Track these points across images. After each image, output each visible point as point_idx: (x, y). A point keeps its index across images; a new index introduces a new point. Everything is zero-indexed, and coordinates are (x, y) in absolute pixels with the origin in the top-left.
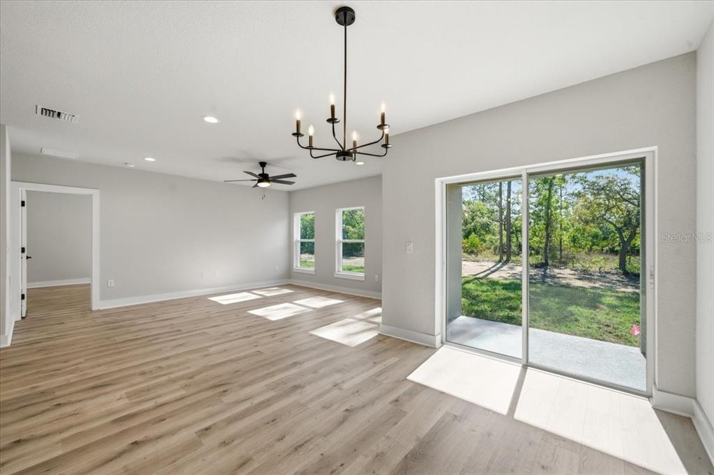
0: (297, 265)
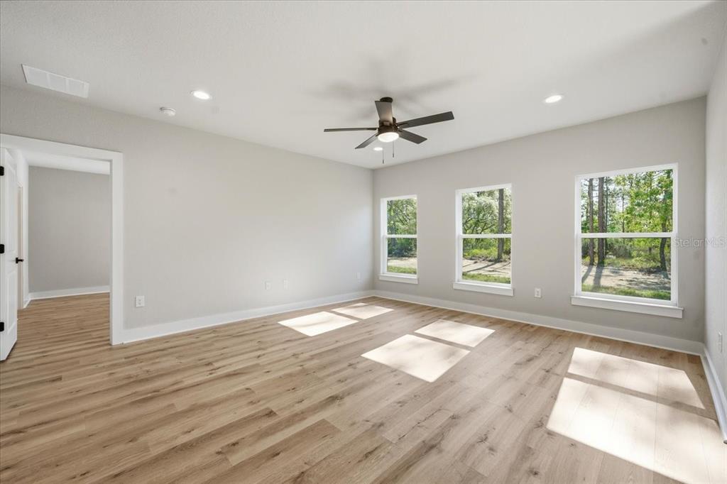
0: (384, 273)
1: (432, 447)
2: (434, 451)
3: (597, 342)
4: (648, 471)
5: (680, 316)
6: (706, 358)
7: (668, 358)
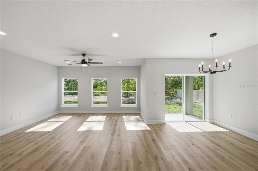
0: (63, 104)
1: (112, 140)
2: (113, 140)
3: (126, 114)
4: (140, 130)
5: (137, 106)
6: (141, 114)
7: (136, 114)
